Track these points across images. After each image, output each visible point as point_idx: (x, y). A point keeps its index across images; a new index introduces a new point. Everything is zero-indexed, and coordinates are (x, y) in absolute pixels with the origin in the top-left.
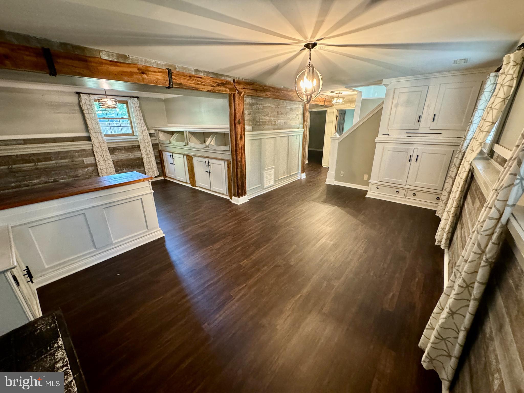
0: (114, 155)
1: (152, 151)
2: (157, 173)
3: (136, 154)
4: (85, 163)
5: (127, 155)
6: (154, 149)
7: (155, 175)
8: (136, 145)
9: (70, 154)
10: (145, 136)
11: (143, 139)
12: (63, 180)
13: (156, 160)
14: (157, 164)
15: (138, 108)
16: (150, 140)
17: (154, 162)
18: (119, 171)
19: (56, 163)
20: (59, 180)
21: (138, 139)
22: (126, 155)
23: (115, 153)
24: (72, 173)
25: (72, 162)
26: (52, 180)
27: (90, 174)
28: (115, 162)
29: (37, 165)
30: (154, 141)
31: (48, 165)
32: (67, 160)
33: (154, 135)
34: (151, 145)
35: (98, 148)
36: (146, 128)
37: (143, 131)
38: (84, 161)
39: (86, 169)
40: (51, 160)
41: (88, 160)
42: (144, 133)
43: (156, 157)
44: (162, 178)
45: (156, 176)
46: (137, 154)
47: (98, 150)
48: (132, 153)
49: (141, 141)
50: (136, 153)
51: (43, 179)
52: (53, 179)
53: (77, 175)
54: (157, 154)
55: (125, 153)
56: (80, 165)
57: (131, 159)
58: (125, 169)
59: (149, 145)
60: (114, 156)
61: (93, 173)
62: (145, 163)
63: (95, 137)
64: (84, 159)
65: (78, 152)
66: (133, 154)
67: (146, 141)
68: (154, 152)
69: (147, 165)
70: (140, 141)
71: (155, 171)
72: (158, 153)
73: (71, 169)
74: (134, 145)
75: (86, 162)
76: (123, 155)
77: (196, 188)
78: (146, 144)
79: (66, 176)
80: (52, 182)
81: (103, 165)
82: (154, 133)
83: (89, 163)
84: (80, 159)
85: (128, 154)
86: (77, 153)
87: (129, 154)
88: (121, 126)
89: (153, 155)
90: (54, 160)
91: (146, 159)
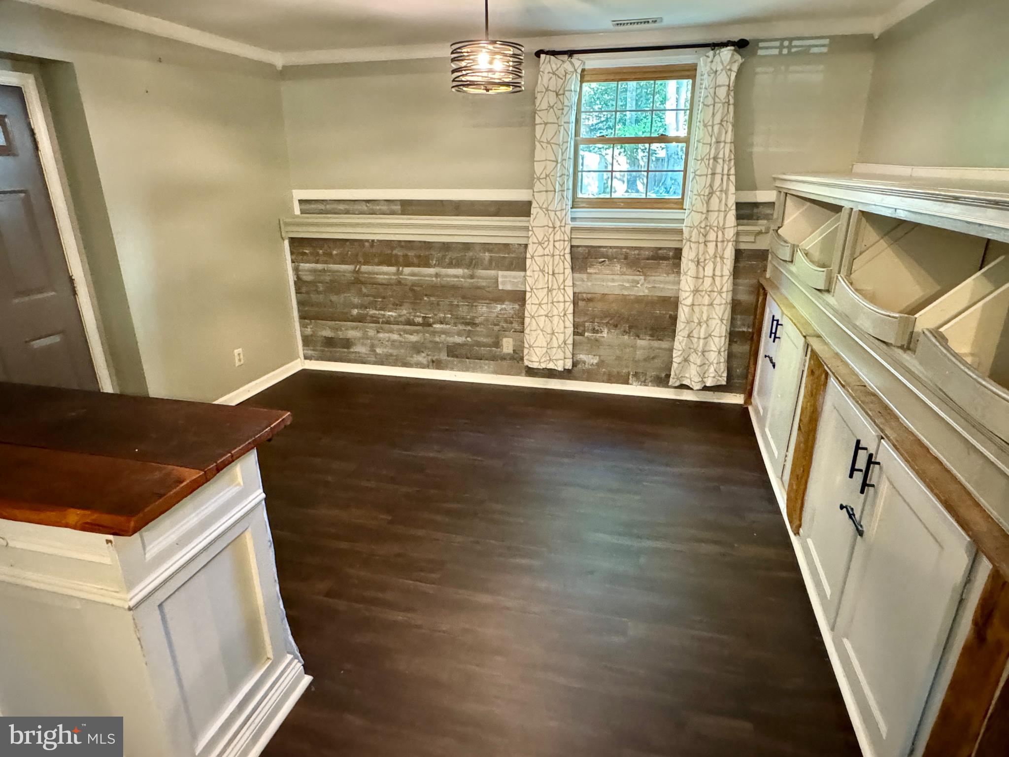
0: (585, 276)
1: (725, 282)
2: (716, 374)
3: (661, 282)
4: (500, 287)
5: (628, 281)
6: (736, 273)
7: (703, 382)
8: (670, 249)
9: (471, 254)
10: (713, 216)
11: (703, 225)
12: (442, 326)
13: (733, 320)
14: (733, 336)
15: (722, 92)
16: (730, 233)
17: (719, 329)
18: (586, 334)
19: (437, 274)
20: (434, 323)
21: (683, 226)
22: (624, 281)
23: (591, 266)
24: (463, 311)
25: (472, 277)
26: (420, 320)
27: (505, 325)
28: (583, 300)
29: (401, 274)
30: (751, 239)
31: (420, 278)
32: (459, 271)
33: (768, 211)
34: (729, 253)
35: (540, 243)
36: (733, 178)
37: (711, 193)
38: (500, 280)
39: (499, 307)
40: (427, 265)
41: (507, 280)
42: (715, 201)
43: (736, 307)
44: (736, 399)
45: (709, 383)
46: (666, 283)
47: (540, 251)
48: (645, 275)
49: (691, 232)
50: (663, 277)
51: (405, 312)
52: (423, 317)
53: (473, 318)
54: (745, 297)
55: (623, 274)
56: (487, 289)
57: (638, 300)
58: (606, 331)
59: (718, 256)
60: (583, 280)
61: (511, 323)
62: (680, 325)
63: (541, 208)
64: (500, 273)
65: (490, 251)
66: (649, 282)
67: (712, 236)
68: (735, 284)
69: (686, 333)
70: (686, 234)
71: (712, 363)
72: (751, 293)
73: (464, 297)
74: (660, 249)
75: (504, 283)
76: (613, 280)
77: (793, 538)
78: (711, 247)
79: (449, 316)
80: (418, 324)
81: (540, 304)
82: (772, 204)
83: (509, 287)
84: (492, 273)
85: (631, 277)
86: (487, 254)
87: (636, 278)
88: (648, 171)
89: (727, 297)
90: (434, 266)
91: (686, 309)
